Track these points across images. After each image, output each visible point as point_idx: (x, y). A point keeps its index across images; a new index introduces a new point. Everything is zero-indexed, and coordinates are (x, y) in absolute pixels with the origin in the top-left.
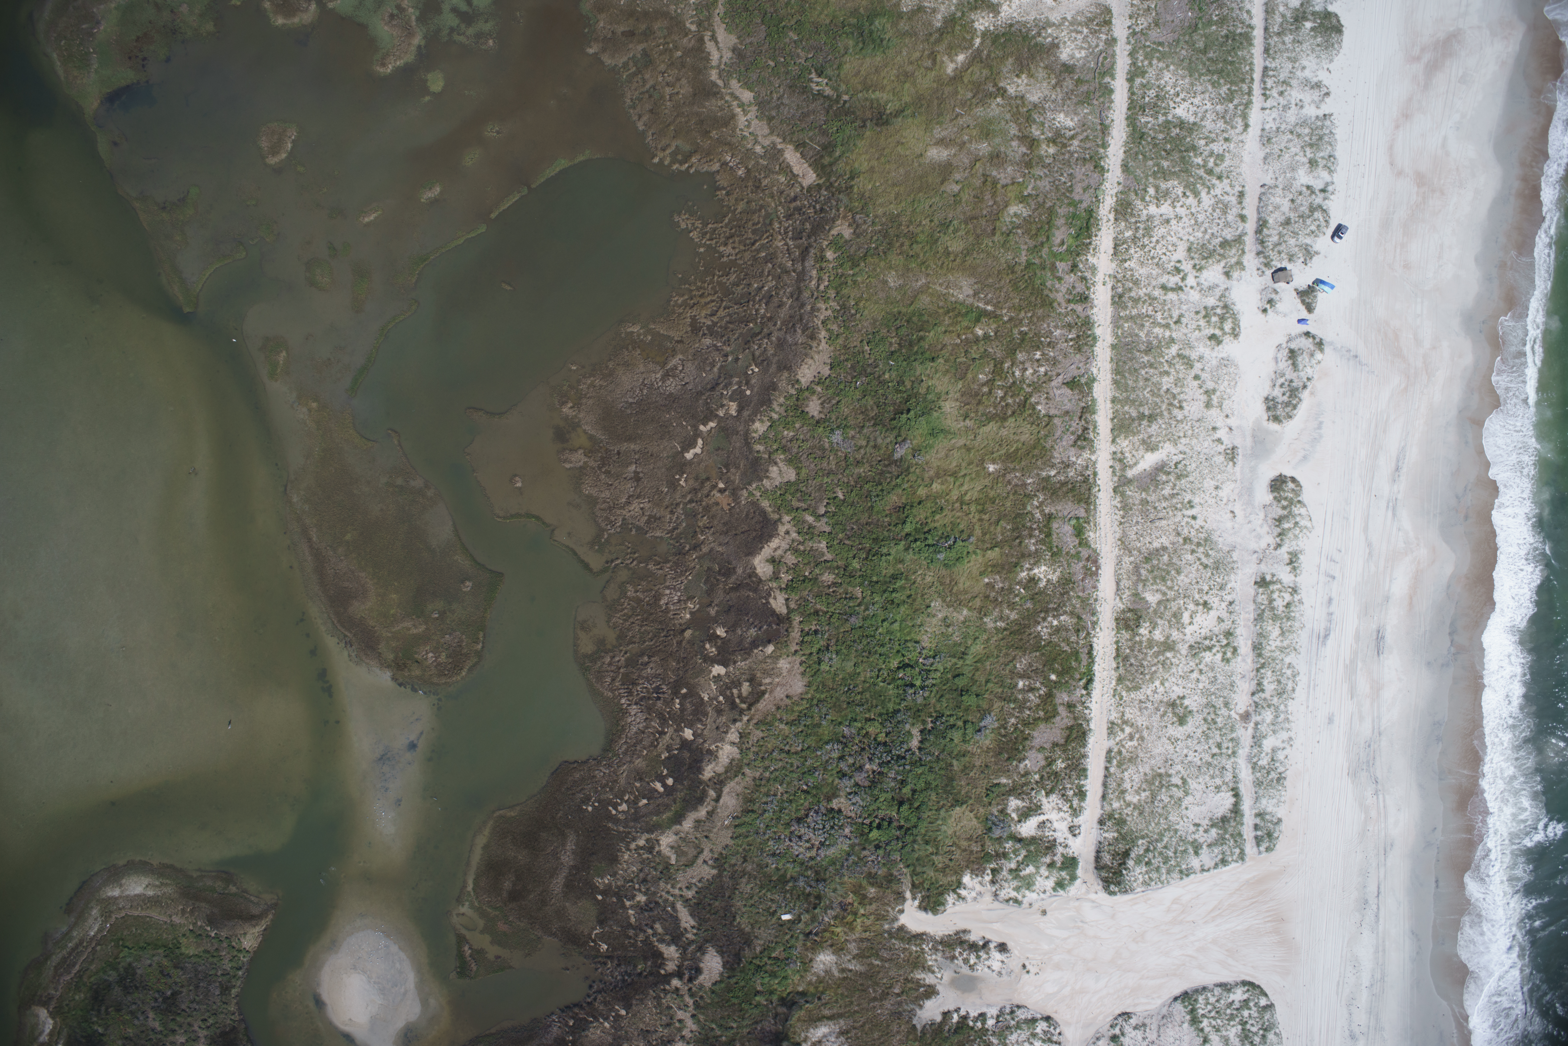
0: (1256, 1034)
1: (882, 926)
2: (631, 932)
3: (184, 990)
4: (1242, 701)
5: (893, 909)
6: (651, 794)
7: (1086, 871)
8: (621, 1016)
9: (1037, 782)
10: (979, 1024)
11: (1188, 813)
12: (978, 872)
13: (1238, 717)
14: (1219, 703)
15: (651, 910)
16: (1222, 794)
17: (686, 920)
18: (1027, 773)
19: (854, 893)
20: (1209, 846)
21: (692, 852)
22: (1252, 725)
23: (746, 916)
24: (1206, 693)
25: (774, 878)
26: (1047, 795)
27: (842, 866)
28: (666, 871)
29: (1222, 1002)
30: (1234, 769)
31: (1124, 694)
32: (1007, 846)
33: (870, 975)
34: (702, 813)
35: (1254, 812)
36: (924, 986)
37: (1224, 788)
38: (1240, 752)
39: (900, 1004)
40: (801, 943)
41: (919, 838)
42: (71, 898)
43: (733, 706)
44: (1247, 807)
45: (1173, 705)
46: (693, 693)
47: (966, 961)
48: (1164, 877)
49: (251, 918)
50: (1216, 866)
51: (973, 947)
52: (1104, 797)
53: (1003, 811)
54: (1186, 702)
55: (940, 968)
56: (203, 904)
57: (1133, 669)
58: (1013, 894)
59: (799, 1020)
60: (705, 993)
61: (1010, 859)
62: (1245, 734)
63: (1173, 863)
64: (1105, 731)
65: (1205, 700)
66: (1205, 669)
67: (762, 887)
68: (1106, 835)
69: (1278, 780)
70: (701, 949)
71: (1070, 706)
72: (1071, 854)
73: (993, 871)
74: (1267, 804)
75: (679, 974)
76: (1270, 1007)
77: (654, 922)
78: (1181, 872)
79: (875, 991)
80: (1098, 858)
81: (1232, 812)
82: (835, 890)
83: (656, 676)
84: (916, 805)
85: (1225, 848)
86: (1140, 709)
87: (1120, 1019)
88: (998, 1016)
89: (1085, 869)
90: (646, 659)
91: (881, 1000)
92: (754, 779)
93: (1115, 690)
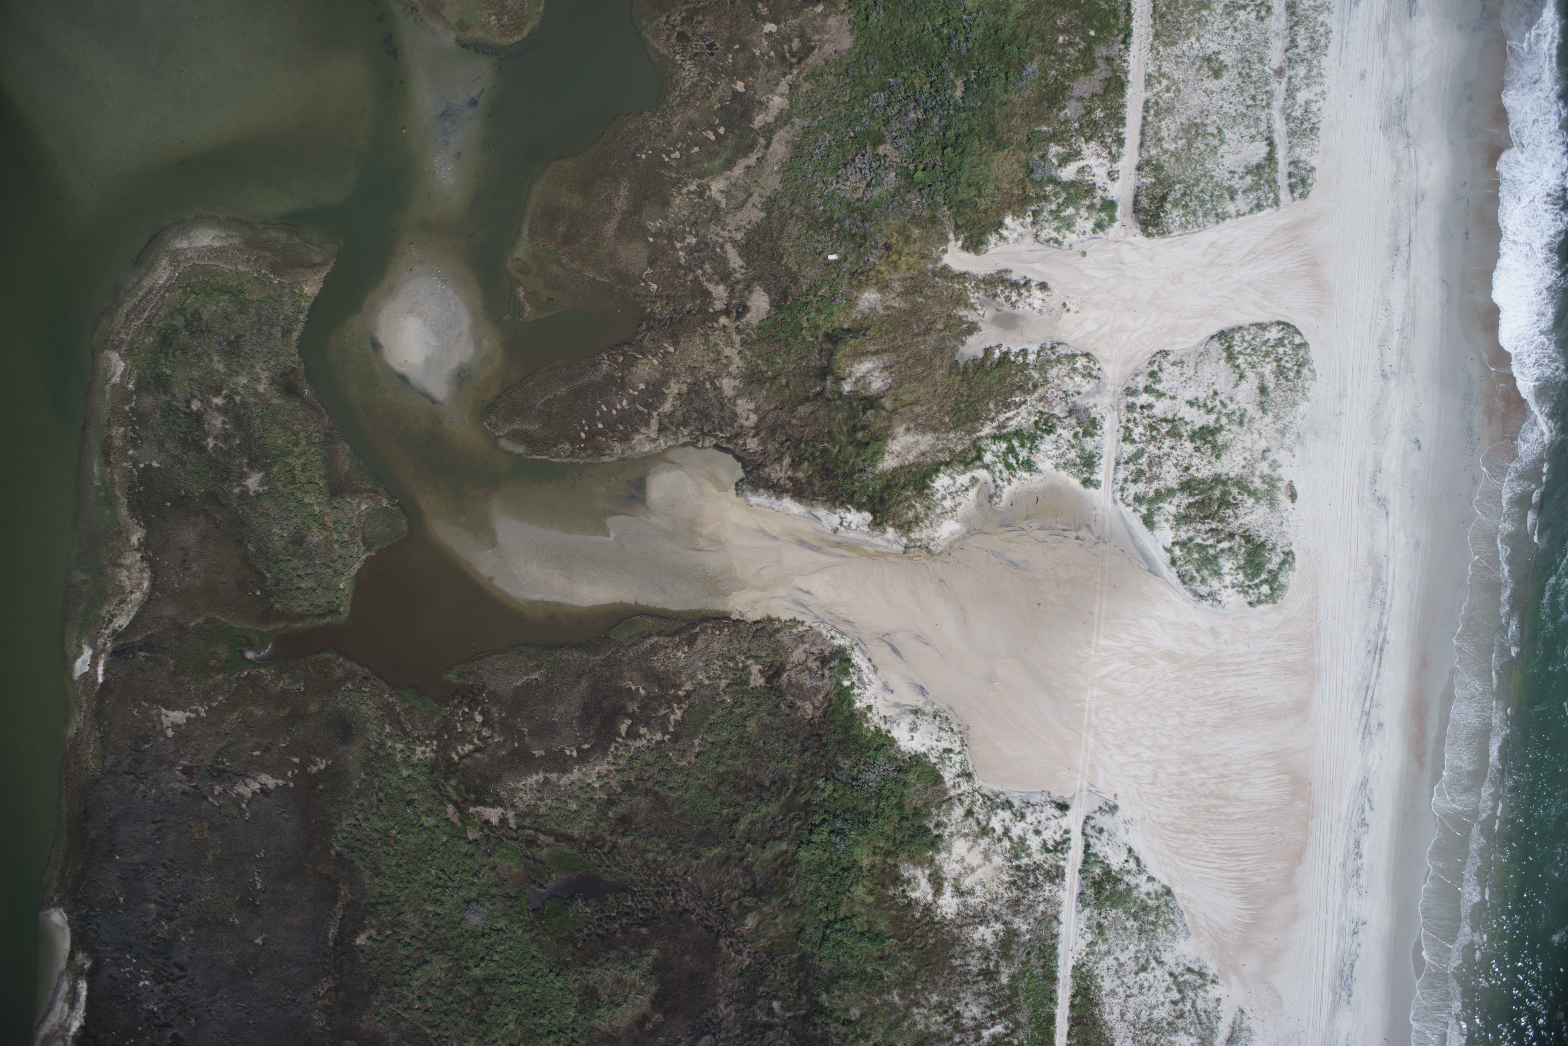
0: (1290, 369)
1: (926, 265)
2: (682, 272)
3: (248, 334)
4: (1275, 57)
5: (937, 249)
6: (703, 143)
7: (1125, 215)
8: (670, 353)
9: (1076, 130)
10: (1020, 359)
11: (1224, 161)
12: (1019, 213)
13: (1271, 72)
14: (1254, 58)
15: (701, 251)
16: (1257, 144)
17: (735, 260)
18: (1067, 121)
19: (899, 233)
20: (1245, 192)
21: (741, 196)
22: (1286, 79)
23: (793, 255)
24: (1240, 49)
25: (822, 220)
26: (1087, 142)
27: (887, 209)
28: (716, 214)
29: (1258, 340)
30: (1269, 119)
31: (1161, 48)
32: (1048, 189)
33: (914, 311)
34: (752, 160)
35: (1288, 161)
36: (967, 322)
37: (1258, 137)
38: (1274, 103)
39: (943, 339)
40: (846, 282)
41: (962, 180)
42: (141, 252)
43: (783, 59)
44: (1281, 155)
45: (1208, 59)
46: (745, 47)
47: (1008, 298)
48: (1200, 220)
49: (313, 266)
50: (1251, 211)
51: (1015, 285)
52: (1141, 145)
53: (1042, 157)
54: (1221, 57)
55: (982, 306)
56: (268, 254)
57: (1169, 26)
58: (1054, 235)
59: (844, 355)
60: (752, 329)
61: (1051, 201)
62: (1279, 88)
63: (1209, 206)
64: (1142, 84)
65: (1239, 56)
66: (1240, 27)
67: (809, 226)
68: (1144, 180)
69: (1312, 129)
70: (749, 288)
71: (1108, 60)
72: (1110, 198)
73: (1035, 213)
74: (1300, 153)
75: (727, 312)
76: (1304, 345)
77: (703, 263)
78: (1217, 215)
79: (918, 327)
80: (1136, 202)
81: (1266, 159)
82: (880, 231)
83: (710, 34)
84: (959, 150)
85: (1260, 193)
86: (1177, 63)
87: (1158, 356)
88: (1039, 352)
89: (1123, 212)
90: (700, 18)
91: (925, 335)
92: (803, 128)
93: (1152, 45)
